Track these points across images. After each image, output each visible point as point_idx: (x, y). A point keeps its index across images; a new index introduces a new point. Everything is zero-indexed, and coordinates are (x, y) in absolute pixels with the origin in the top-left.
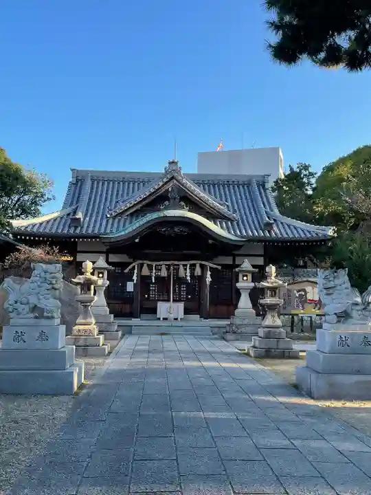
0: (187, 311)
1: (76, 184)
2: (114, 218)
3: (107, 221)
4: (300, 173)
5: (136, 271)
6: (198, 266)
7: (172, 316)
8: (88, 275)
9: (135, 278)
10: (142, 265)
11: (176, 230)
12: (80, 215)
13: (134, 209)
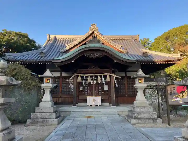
0: (102, 101)
6: (108, 76)
7: (94, 104)
10: (77, 77)
11: (95, 55)
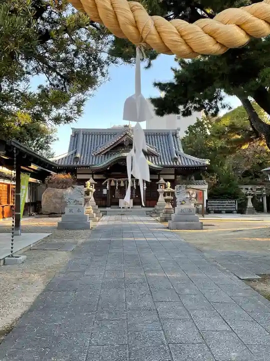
0: (134, 204)
1: (75, 136)
2: (96, 156)
3: (93, 158)
4: (203, 122)
5: (108, 184)
7: (127, 206)
8: (88, 187)
9: (108, 187)
10: (111, 181)
12: (78, 155)
13: (106, 151)
